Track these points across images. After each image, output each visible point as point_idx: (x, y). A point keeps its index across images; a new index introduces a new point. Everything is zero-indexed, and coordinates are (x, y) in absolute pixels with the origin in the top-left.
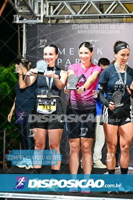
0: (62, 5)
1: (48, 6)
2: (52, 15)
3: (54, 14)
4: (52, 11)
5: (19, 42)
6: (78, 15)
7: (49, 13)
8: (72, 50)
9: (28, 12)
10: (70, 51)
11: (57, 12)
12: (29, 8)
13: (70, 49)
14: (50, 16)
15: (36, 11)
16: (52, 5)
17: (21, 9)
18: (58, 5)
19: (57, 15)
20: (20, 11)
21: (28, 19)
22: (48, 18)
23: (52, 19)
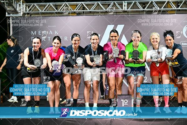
0: (33, 6)
1: (25, 6)
2: (28, 12)
3: (29, 11)
4: (27, 9)
5: (8, 28)
6: (43, 11)
7: (26, 11)
8: (40, 32)
9: (13, 10)
10: (39, 33)
11: (30, 10)
12: (13, 7)
13: (39, 31)
14: (26, 12)
15: (18, 10)
16: (27, 6)
17: (9, 8)
18: (31, 6)
19: (31, 12)
20: (8, 9)
21: (13, 14)
22: (25, 13)
23: (28, 14)
